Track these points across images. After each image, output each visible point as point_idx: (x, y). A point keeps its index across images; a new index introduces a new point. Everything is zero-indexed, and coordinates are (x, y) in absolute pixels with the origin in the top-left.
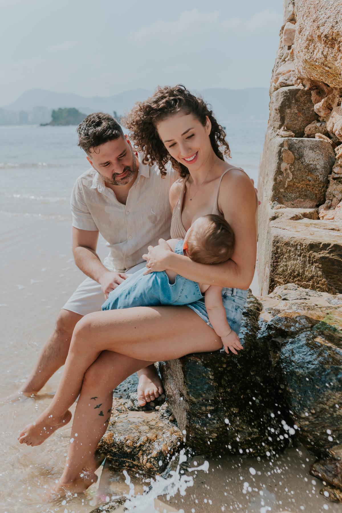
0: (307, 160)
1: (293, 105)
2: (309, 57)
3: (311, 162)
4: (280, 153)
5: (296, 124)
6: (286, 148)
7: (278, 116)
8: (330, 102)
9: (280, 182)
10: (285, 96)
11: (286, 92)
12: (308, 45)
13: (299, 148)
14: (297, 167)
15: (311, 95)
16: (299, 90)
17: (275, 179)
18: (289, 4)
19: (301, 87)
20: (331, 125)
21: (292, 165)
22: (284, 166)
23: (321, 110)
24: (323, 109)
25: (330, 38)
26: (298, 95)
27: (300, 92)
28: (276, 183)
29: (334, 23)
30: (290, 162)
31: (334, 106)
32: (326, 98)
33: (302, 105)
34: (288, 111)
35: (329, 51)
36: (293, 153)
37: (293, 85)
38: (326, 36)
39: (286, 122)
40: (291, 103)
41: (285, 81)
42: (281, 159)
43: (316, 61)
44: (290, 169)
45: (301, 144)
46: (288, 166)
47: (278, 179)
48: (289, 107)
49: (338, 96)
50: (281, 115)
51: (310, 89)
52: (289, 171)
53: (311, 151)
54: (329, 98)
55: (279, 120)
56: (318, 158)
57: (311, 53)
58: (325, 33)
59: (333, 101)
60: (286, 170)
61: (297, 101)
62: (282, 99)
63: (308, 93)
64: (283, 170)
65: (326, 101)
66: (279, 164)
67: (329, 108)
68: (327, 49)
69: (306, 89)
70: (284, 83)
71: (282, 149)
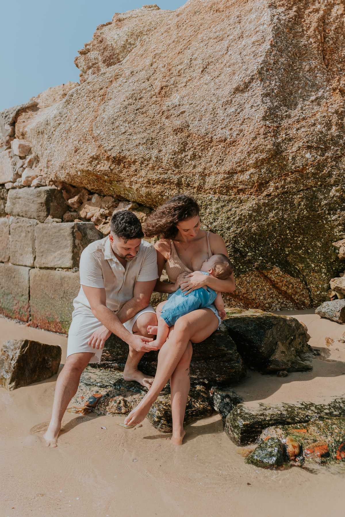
0: (89, 237)
1: (53, 200)
2: (92, 169)
3: (92, 238)
4: (73, 233)
5: (57, 213)
6: (77, 229)
7: (44, 208)
8: (81, 198)
9: (76, 253)
10: (48, 194)
11: (48, 191)
12: (92, 161)
13: (84, 229)
14: (84, 242)
15: (62, 193)
16: (55, 189)
17: (73, 252)
18: (5, 124)
19: (54, 187)
20: (85, 214)
21: (81, 240)
22: (77, 241)
23: (75, 204)
24: (77, 203)
25: (117, 159)
26: (55, 193)
27: (56, 191)
28: (74, 254)
29: (121, 151)
30: (80, 239)
31: (85, 201)
32: (79, 195)
33: (59, 200)
34: (51, 204)
35: (115, 166)
36: (81, 232)
37: (46, 185)
38: (114, 157)
39: (51, 212)
40: (52, 198)
41: (39, 183)
42: (74, 238)
43: (98, 172)
44: (81, 243)
45: (84, 226)
46: (79, 242)
47: (75, 251)
48: (52, 202)
49: (87, 194)
50: (47, 207)
51: (61, 189)
52: (80, 245)
53: (90, 231)
54: (80, 196)
55: (45, 211)
56: (95, 235)
57: (94, 166)
58: (114, 155)
59: (83, 198)
60: (78, 244)
61: (55, 197)
62: (46, 196)
63: (60, 192)
64: (77, 244)
65: (79, 198)
66: (74, 241)
67: (80, 203)
68: (114, 166)
69: (59, 189)
70: (40, 184)
71: (75, 230)
